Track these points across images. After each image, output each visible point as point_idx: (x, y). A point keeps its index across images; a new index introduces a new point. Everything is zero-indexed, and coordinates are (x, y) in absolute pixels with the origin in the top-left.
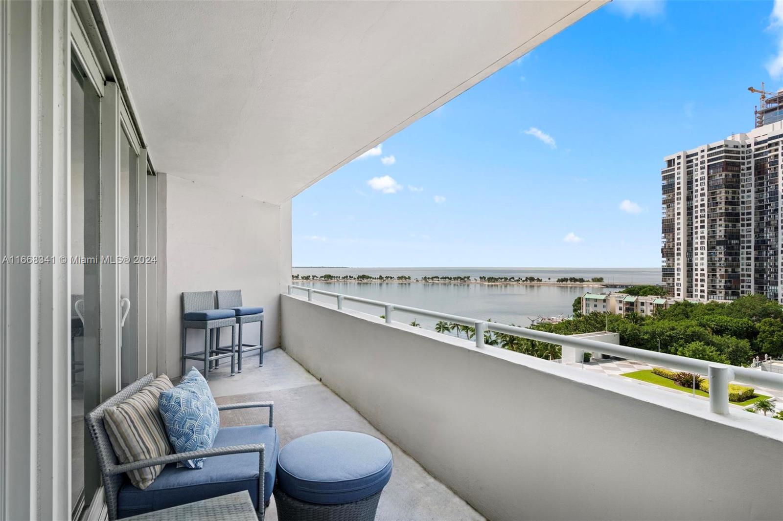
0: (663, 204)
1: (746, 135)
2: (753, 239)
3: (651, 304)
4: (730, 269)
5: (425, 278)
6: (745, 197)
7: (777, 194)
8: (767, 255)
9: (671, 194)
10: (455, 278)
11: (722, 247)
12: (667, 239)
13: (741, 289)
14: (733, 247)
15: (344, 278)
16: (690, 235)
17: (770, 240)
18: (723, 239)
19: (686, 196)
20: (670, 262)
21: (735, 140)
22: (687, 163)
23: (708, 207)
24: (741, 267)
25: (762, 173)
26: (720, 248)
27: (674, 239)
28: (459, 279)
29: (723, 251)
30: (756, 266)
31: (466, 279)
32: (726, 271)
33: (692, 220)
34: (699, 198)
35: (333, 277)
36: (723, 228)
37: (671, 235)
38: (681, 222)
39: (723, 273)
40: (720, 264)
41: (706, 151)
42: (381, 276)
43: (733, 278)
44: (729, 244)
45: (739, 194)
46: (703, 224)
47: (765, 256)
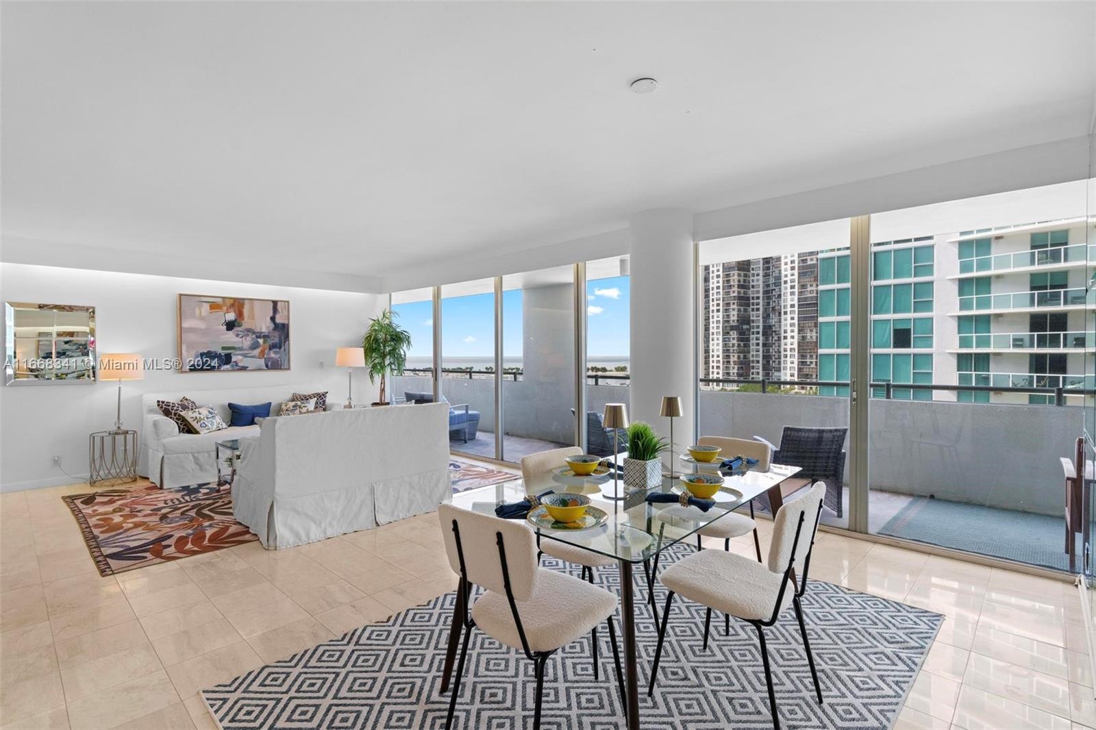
2: (761, 324)
4: (742, 355)
7: (781, 279)
11: (735, 332)
13: (751, 376)
14: (744, 332)
16: (707, 319)
17: (775, 325)
18: (735, 324)
23: (723, 289)
24: (752, 353)
29: (736, 337)
30: (763, 352)
32: (739, 357)
33: (709, 303)
36: (735, 313)
39: (736, 359)
40: (734, 350)
43: (744, 364)
44: (741, 329)
45: (749, 277)
46: (718, 308)
47: (771, 341)
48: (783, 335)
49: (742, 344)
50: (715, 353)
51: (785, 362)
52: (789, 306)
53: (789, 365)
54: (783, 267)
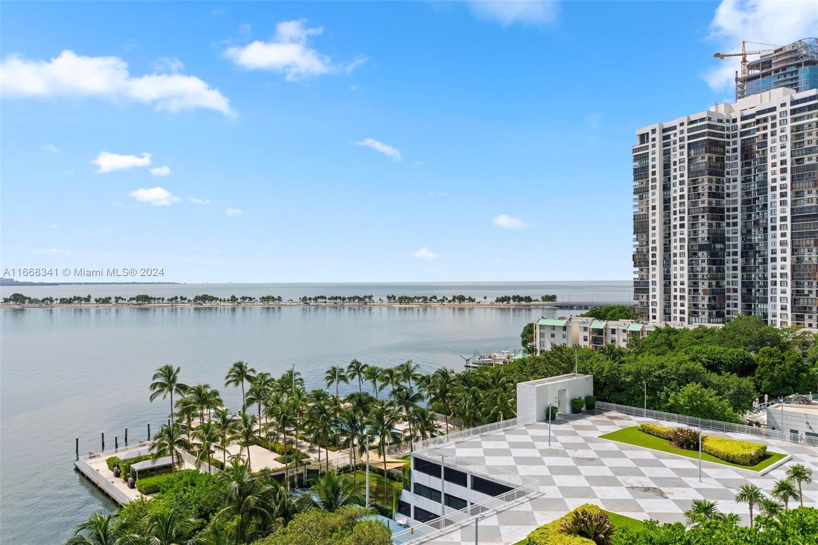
0: (635, 193)
1: (732, 107)
2: (739, 243)
3: (624, 331)
4: (714, 283)
5: (305, 299)
6: (731, 188)
7: (766, 185)
8: (755, 264)
9: (644, 181)
10: (350, 299)
11: (706, 254)
12: (639, 241)
13: (727, 309)
14: (717, 253)
15: (171, 300)
16: (667, 237)
17: (758, 244)
18: (706, 242)
19: (663, 183)
20: (644, 273)
21: (719, 112)
22: (664, 140)
23: (689, 199)
24: (727, 279)
25: (749, 157)
26: (703, 254)
27: (648, 242)
28: (357, 300)
29: (706, 259)
30: (743, 278)
31: (367, 300)
32: (710, 285)
33: (670, 216)
34: (678, 187)
35: (152, 298)
36: (706, 228)
37: (645, 236)
38: (656, 219)
39: (706, 287)
40: (703, 276)
41: (686, 124)
42: (233, 297)
43: (717, 294)
44: (713, 248)
45: (723, 183)
46: (682, 222)
47: (753, 265)
48: (770, 256)
49: (714, 268)
50: (679, 280)
51: (774, 291)
52: (778, 219)
53: (779, 295)
54: (770, 169)
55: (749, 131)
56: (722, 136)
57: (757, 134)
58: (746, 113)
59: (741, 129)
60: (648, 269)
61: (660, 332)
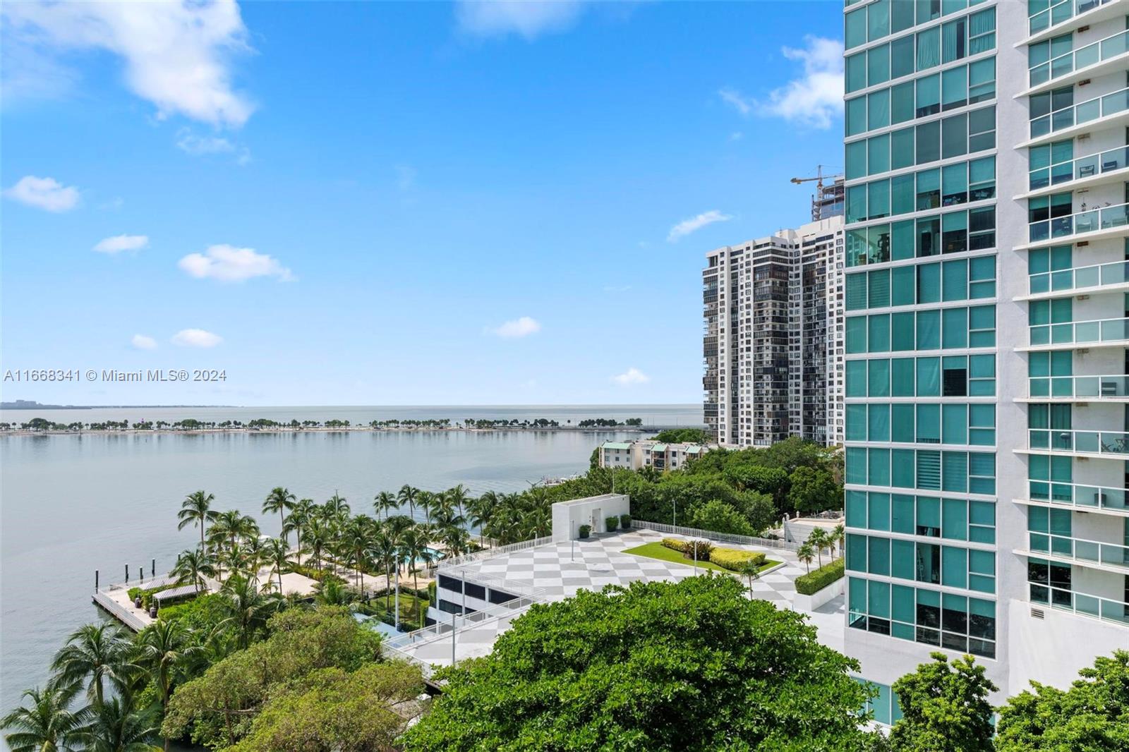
0: (705, 316)
1: (795, 233)
2: (801, 366)
3: (684, 453)
4: (778, 406)
5: (375, 422)
6: (794, 312)
7: (825, 310)
8: (815, 387)
9: (714, 304)
10: (425, 423)
11: (769, 376)
12: (709, 364)
13: (790, 431)
14: (781, 377)
16: (735, 360)
17: (818, 368)
18: (770, 366)
19: (731, 307)
20: (713, 396)
21: (783, 237)
22: (732, 263)
23: (754, 323)
24: (790, 402)
25: (810, 282)
26: (767, 377)
27: (717, 365)
28: (432, 425)
29: (770, 382)
30: (804, 402)
31: (443, 424)
32: (774, 408)
33: (737, 339)
34: (745, 311)
35: (200, 423)
36: (770, 352)
37: (714, 359)
38: (724, 342)
39: (770, 410)
40: (768, 399)
41: (752, 248)
42: (294, 421)
43: (781, 416)
44: (777, 372)
45: (787, 308)
46: (749, 346)
47: (813, 388)
48: (828, 379)
49: (778, 391)
50: (745, 403)
51: (831, 414)
52: (835, 344)
53: (836, 417)
54: (828, 295)
55: (810, 257)
56: (785, 261)
57: (817, 260)
58: (807, 239)
59: (803, 254)
60: (717, 392)
61: (713, 453)
